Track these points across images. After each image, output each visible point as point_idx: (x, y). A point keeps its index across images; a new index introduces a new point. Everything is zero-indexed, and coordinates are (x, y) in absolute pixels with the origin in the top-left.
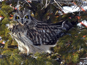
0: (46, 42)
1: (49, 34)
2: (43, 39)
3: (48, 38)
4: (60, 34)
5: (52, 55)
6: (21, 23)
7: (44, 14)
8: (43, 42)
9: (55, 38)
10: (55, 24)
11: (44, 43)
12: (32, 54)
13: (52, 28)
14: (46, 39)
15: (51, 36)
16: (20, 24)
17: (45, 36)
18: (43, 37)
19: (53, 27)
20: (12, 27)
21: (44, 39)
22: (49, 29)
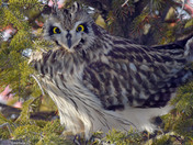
0: (139, 100)
1: (148, 74)
2: (130, 91)
3: (145, 87)
4: (180, 75)
5: (159, 137)
6: (66, 47)
7: (133, 18)
8: (131, 99)
9: (166, 87)
10: (164, 47)
11: (135, 103)
12: (100, 136)
13: (155, 57)
14: (138, 91)
15: (152, 81)
16: (62, 49)
17: (135, 81)
18: (131, 85)
19: (159, 54)
20: (41, 57)
21: (134, 92)
22: (148, 60)
